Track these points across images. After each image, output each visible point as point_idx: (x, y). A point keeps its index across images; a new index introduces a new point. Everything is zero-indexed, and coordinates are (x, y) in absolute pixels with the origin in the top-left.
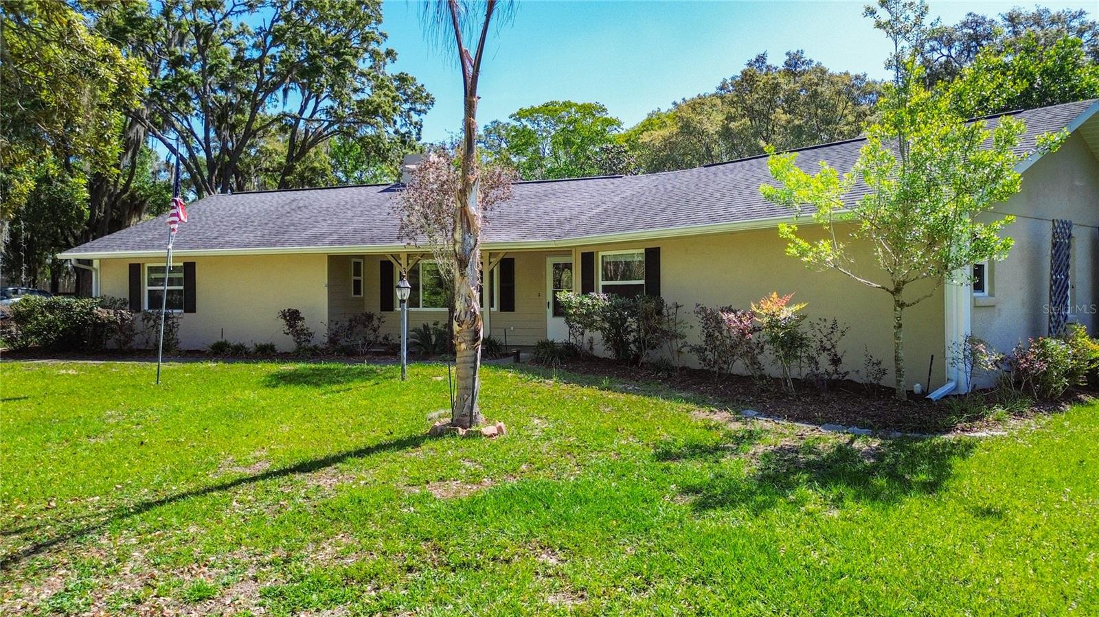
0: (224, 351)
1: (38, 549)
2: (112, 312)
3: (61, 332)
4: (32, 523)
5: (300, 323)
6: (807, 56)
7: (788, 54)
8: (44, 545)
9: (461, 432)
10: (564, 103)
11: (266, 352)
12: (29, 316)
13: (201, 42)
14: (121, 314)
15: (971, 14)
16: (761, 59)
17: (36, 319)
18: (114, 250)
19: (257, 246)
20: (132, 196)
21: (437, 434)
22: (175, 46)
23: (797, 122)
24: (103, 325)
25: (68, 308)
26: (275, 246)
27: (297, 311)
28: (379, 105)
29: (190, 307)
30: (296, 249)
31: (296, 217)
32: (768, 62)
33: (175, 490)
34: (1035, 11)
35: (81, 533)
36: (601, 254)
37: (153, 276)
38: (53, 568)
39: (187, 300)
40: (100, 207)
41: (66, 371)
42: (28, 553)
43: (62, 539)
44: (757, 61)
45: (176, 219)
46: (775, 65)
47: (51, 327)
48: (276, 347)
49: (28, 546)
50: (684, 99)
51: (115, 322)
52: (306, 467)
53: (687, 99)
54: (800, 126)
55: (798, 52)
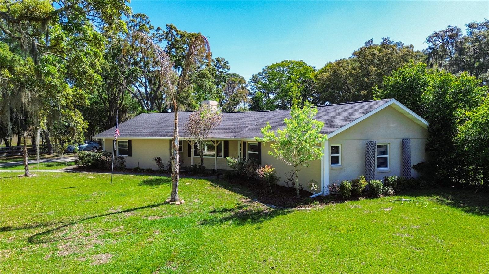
0: (137, 171)
1: (64, 226)
2: (106, 157)
3: (92, 163)
4: (65, 221)
5: (161, 161)
6: (391, 40)
7: (383, 39)
8: (66, 226)
9: (170, 203)
10: (290, 61)
11: (149, 172)
12: (83, 158)
13: (143, 54)
14: (108, 158)
15: (450, 26)
16: (371, 41)
17: (85, 159)
18: (108, 136)
19: (148, 136)
20: (123, 108)
21: (165, 203)
22: (135, 56)
23: (379, 71)
24: (103, 161)
25: (93, 156)
26: (153, 137)
27: (160, 158)
28: (205, 74)
29: (130, 155)
30: (159, 138)
31: (164, 124)
32: (374, 43)
33: (96, 215)
34: (484, 21)
35: (73, 223)
36: (248, 142)
37: (120, 144)
38: (65, 230)
39: (129, 152)
40: (113, 112)
41: (90, 176)
42: (62, 227)
43: (69, 224)
44: (369, 42)
45: (116, 135)
46: (376, 44)
47: (89, 161)
48: (152, 170)
49: (63, 225)
50: (336, 60)
51: (106, 160)
52: (128, 211)
53: (337, 60)
54: (380, 73)
55: (387, 38)
